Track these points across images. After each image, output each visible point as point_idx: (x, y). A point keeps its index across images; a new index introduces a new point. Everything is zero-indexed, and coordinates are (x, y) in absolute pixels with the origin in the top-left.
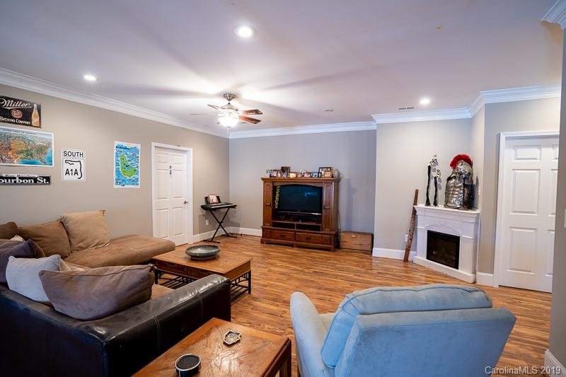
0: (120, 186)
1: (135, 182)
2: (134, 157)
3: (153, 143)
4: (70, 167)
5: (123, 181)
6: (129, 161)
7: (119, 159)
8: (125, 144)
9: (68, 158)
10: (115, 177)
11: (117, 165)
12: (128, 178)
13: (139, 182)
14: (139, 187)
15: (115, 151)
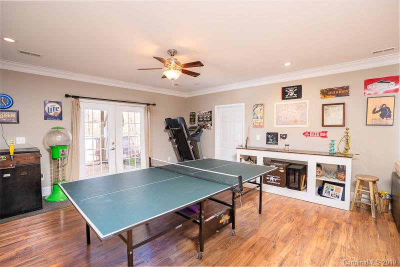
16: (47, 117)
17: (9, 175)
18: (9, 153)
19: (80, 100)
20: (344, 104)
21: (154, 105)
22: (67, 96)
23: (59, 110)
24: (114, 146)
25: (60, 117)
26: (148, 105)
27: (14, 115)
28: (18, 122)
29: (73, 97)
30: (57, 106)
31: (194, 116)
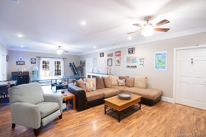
0: (157, 69)
1: (163, 68)
2: (164, 57)
3: (174, 49)
4: (141, 63)
5: (158, 67)
6: (161, 59)
7: (157, 59)
8: (159, 53)
9: (140, 60)
10: (155, 65)
11: (156, 61)
12: (160, 66)
13: (166, 68)
14: (166, 70)
15: (155, 56)
16: (32, 63)
17: (22, 77)
18: (22, 72)
19: (41, 58)
20: (111, 59)
21: (66, 58)
22: (37, 57)
23: (35, 61)
24: (52, 72)
25: (35, 63)
26: (64, 58)
27: (23, 63)
28: (24, 65)
29: (39, 57)
30: (34, 60)
31: (81, 62)
